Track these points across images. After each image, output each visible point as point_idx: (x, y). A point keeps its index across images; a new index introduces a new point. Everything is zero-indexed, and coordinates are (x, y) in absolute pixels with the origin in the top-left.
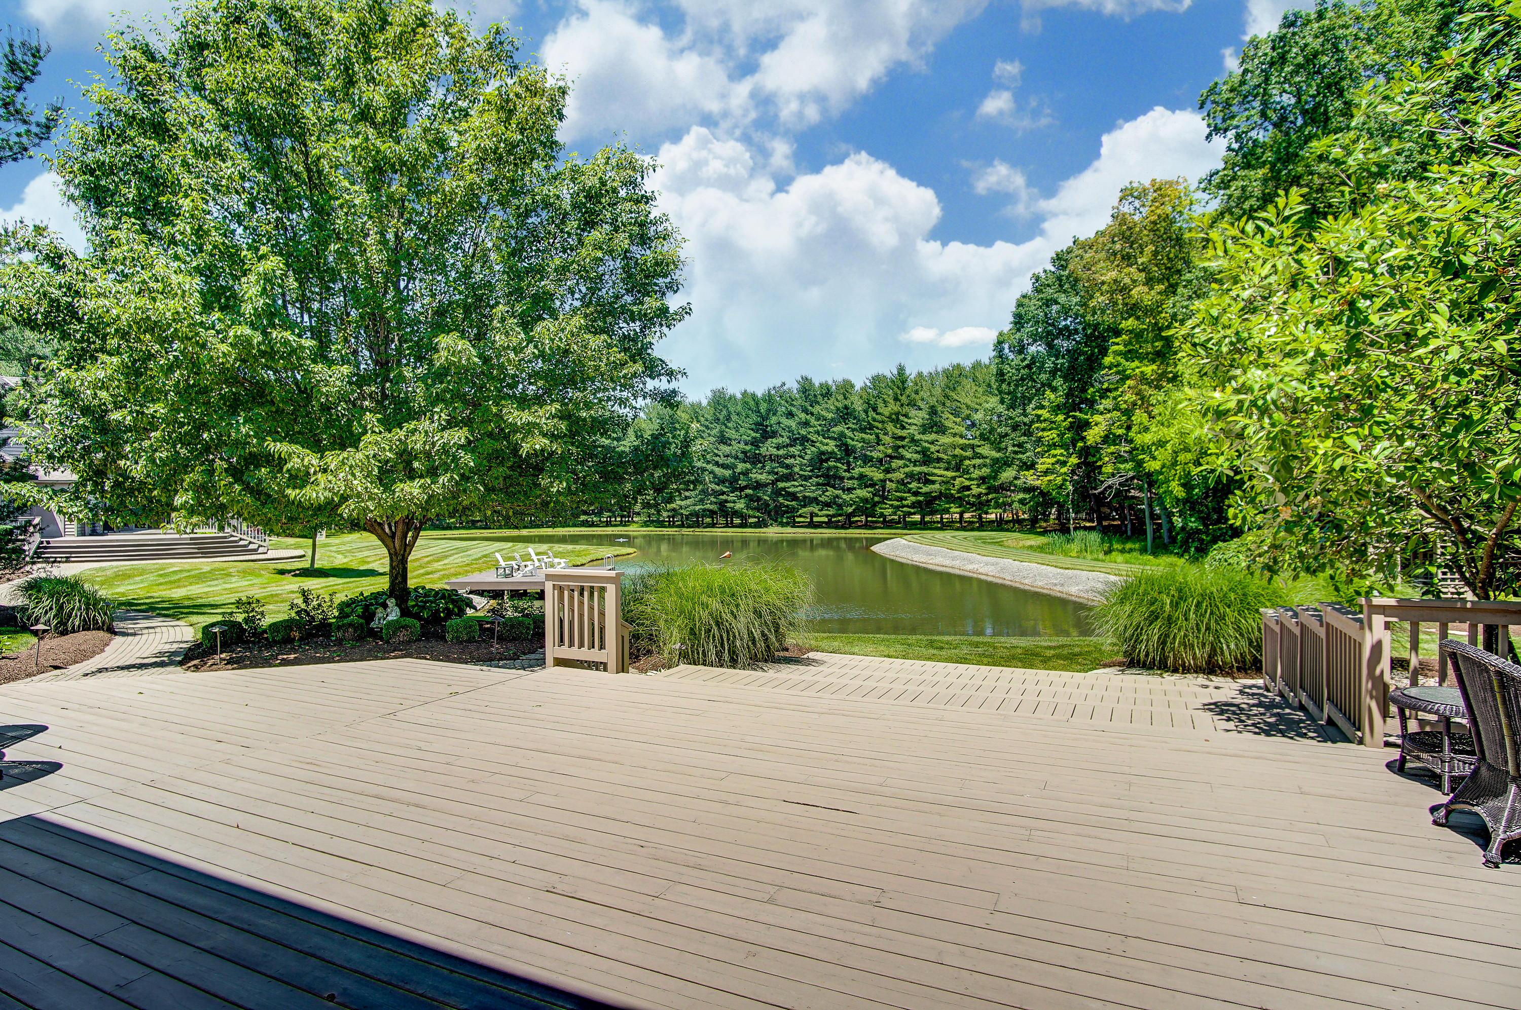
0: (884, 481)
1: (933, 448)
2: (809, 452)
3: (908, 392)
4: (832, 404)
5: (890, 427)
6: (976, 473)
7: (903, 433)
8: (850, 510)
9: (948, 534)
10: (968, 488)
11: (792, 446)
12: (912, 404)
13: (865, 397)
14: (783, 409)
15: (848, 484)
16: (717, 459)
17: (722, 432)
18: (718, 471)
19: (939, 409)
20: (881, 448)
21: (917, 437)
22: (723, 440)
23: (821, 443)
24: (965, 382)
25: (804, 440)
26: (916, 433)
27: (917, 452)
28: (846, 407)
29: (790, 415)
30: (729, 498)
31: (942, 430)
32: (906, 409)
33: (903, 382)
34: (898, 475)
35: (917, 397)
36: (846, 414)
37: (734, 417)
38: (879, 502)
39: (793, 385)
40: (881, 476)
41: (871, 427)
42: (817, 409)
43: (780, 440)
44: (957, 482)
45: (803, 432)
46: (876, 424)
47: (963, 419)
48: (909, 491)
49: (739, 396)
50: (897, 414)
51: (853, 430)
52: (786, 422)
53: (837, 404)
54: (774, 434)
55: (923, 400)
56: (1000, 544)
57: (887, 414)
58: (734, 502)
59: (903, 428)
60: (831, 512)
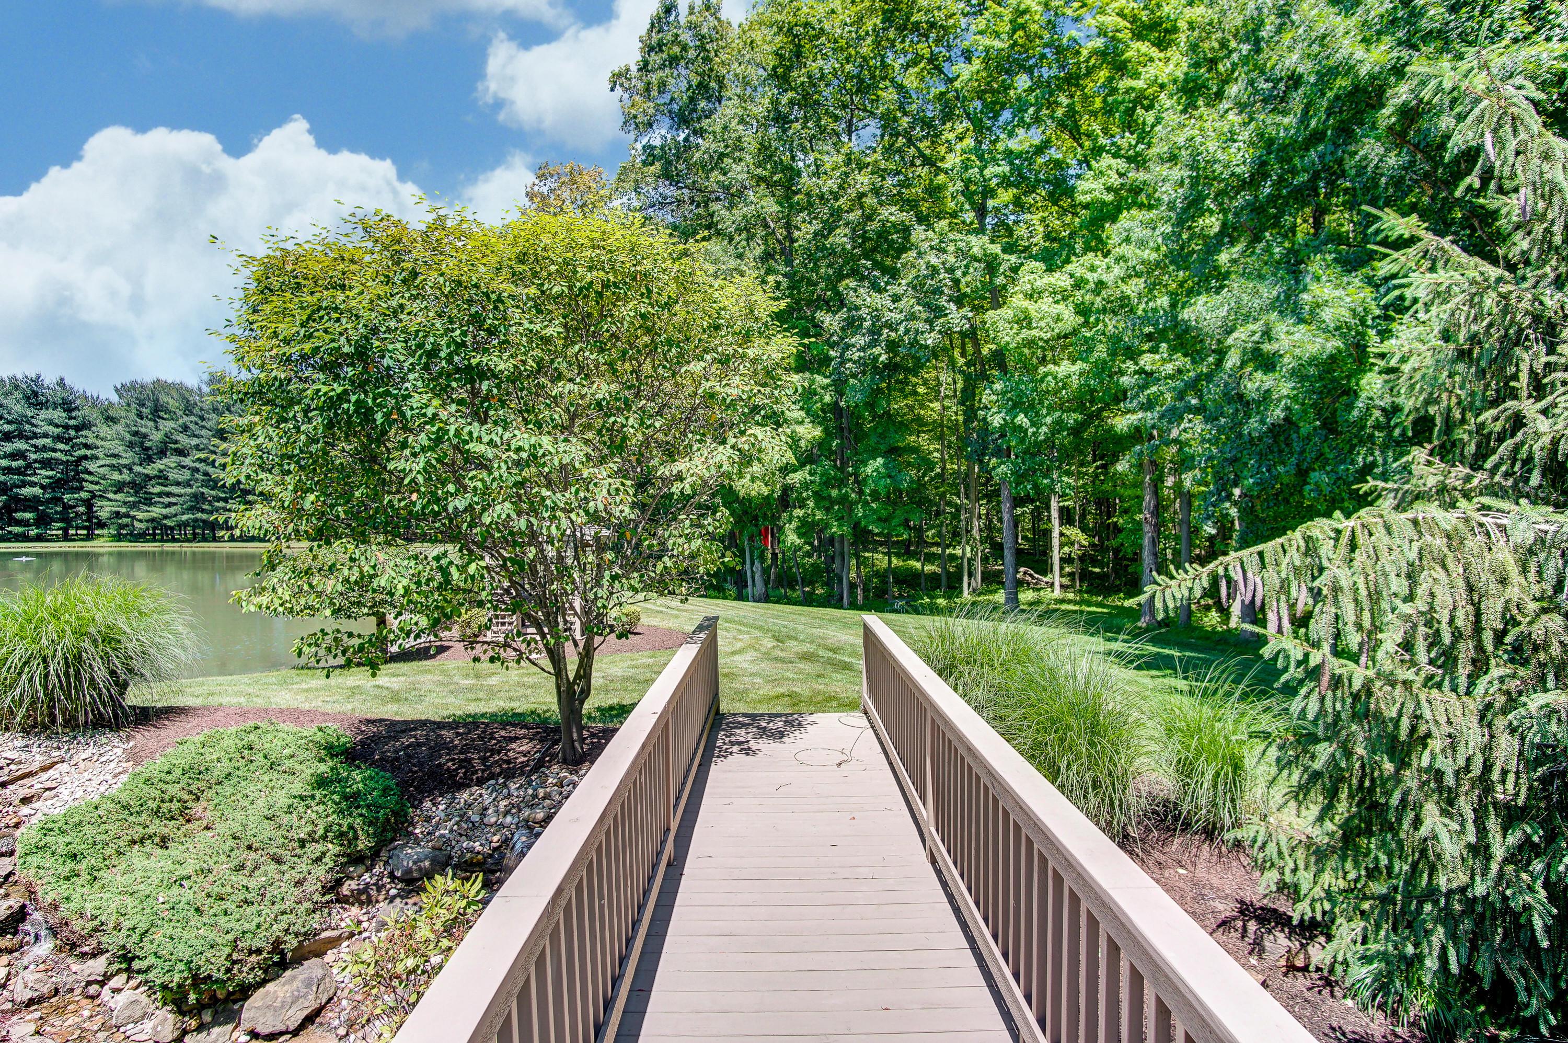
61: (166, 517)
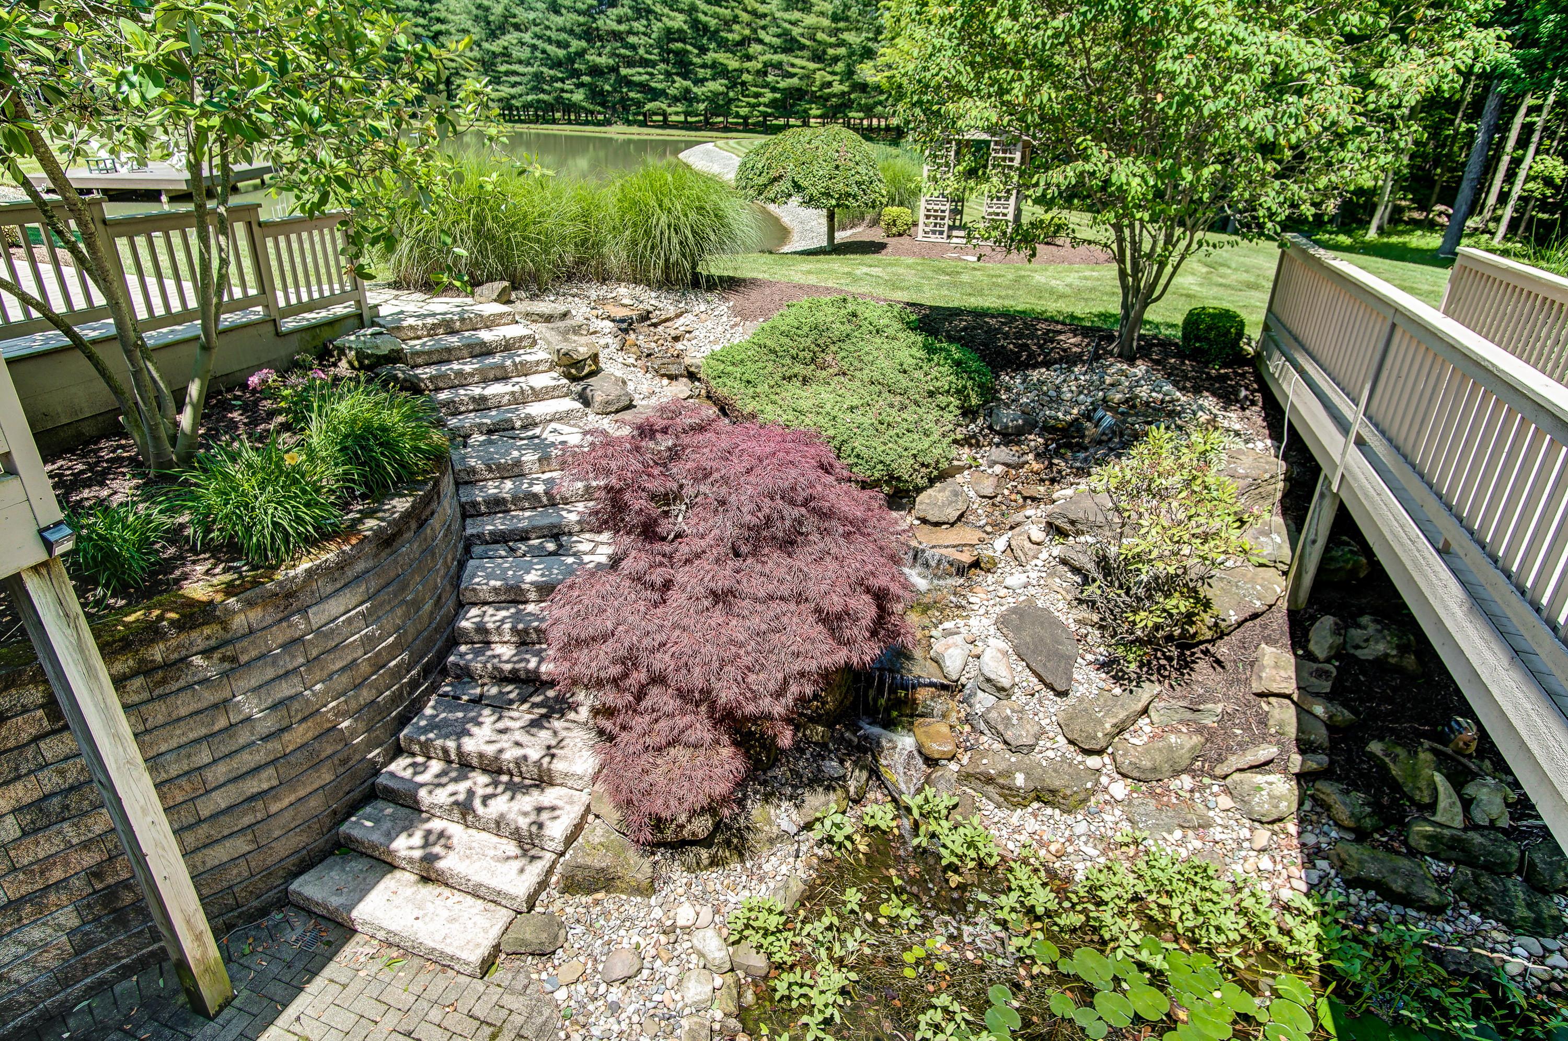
0: (740, 71)
1: (795, 31)
2: (655, 29)
7: (764, 9)
8: (703, 107)
10: (830, 85)
11: (635, 19)
15: (700, 73)
18: (551, 50)
20: (738, 27)
21: (779, 15)
22: (555, 7)
26: (776, 9)
27: (777, 36)
30: (566, 87)
34: (756, 64)
38: (734, 99)
40: (737, 65)
43: (621, 11)
44: (819, 76)
48: (767, 86)
54: (614, 3)
58: (572, 92)
59: (763, 1)
60: (683, 108)
61: (513, 97)
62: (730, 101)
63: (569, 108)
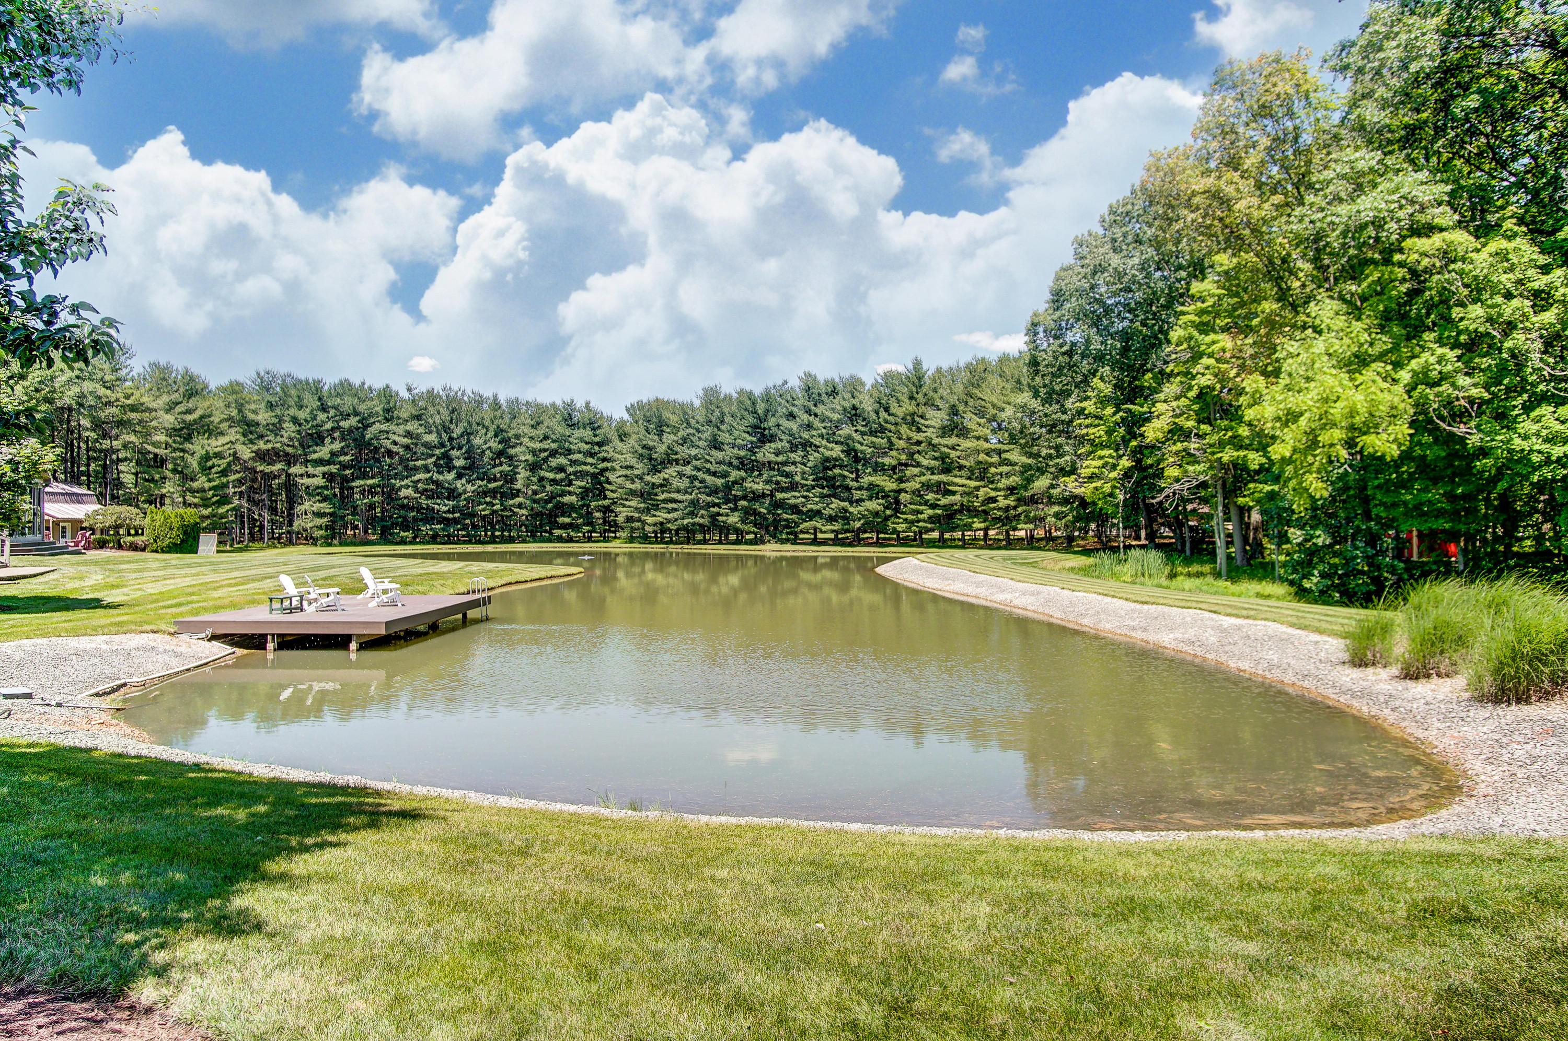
0: (899, 491)
1: (953, 454)
2: (811, 458)
3: (924, 389)
4: (839, 403)
5: (904, 430)
6: (1004, 483)
7: (920, 437)
8: (858, 524)
9: (971, 553)
10: (993, 500)
11: (792, 451)
12: (930, 403)
13: (876, 394)
14: (784, 410)
15: (857, 495)
16: (708, 466)
17: (714, 436)
18: (709, 479)
19: (961, 408)
20: (894, 453)
21: (936, 441)
22: (716, 445)
23: (825, 447)
24: (990, 377)
25: (806, 445)
26: (933, 436)
27: (936, 459)
28: (854, 408)
29: (791, 416)
30: (722, 511)
31: (964, 432)
32: (922, 409)
33: (919, 379)
34: (914, 485)
35: (935, 396)
36: (854, 414)
37: (728, 419)
38: (891, 516)
39: (795, 383)
40: (894, 486)
41: (883, 430)
42: (820, 409)
43: (779, 445)
44: (981, 492)
45: (806, 435)
46: (889, 426)
47: (989, 421)
48: (926, 503)
49: (735, 395)
50: (913, 414)
51: (863, 434)
52: (786, 424)
53: (843, 403)
54: (772, 438)
55: (941, 398)
56: (1034, 565)
57: (901, 415)
58: (727, 515)
59: (919, 430)
60: (837, 526)
61: (669, 521)
62: (887, 518)
63: (725, 530)
